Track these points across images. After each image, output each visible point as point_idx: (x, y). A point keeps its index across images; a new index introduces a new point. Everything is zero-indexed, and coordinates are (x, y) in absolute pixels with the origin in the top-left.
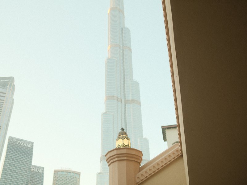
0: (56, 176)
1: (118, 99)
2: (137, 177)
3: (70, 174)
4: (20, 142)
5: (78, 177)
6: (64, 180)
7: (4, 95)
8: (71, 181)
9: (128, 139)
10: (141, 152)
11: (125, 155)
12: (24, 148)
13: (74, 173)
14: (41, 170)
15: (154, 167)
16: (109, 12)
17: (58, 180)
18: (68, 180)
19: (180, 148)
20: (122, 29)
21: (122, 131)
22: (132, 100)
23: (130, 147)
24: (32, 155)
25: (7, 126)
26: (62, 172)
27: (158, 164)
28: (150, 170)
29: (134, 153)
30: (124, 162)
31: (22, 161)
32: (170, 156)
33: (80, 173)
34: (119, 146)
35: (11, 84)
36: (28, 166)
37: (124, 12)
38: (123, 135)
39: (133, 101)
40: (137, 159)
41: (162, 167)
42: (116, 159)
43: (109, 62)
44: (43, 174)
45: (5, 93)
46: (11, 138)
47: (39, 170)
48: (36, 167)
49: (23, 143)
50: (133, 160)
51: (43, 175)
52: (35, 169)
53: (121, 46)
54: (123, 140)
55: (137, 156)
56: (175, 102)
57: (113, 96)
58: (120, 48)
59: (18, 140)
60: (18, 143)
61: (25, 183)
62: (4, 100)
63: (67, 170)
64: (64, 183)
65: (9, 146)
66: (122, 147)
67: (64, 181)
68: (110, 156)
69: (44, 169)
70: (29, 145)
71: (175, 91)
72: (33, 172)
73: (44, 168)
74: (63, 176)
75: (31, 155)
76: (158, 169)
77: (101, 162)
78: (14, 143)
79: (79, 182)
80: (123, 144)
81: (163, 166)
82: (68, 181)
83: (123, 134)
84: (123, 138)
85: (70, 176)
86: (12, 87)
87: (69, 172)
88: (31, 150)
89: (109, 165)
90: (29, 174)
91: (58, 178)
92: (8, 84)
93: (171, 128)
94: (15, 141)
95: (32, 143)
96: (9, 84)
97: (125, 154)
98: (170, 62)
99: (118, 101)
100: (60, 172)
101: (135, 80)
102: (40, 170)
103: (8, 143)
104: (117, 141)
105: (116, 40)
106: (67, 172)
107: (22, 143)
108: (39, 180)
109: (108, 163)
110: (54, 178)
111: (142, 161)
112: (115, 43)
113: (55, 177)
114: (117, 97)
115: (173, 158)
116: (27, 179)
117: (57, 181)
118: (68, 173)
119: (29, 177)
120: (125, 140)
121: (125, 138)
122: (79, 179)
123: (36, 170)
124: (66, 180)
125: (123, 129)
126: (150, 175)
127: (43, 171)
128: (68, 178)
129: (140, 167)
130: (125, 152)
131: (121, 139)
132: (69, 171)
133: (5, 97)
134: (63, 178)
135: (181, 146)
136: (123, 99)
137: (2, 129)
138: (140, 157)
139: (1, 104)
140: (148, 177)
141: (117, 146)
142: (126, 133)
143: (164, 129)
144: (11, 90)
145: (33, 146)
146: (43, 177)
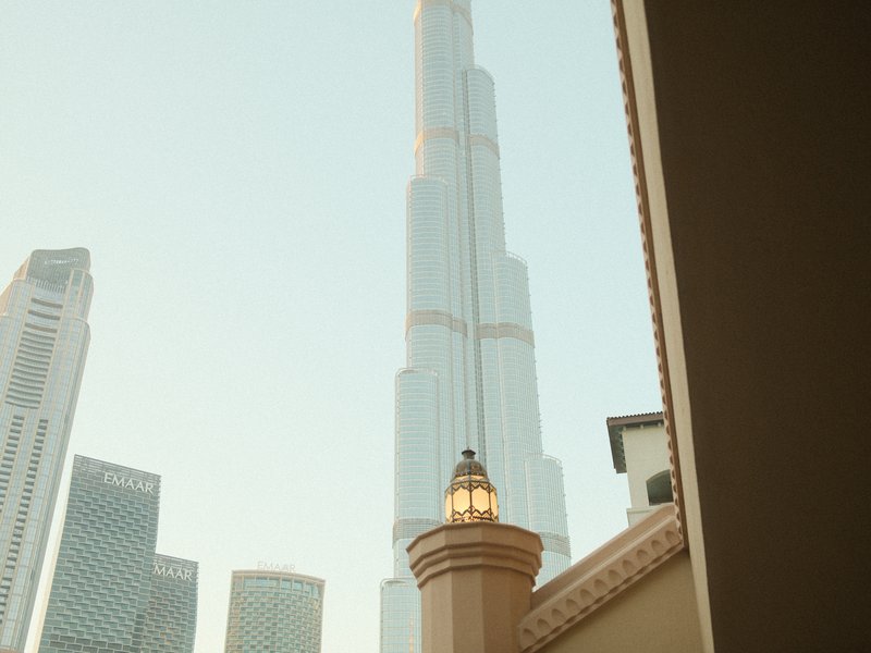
0: (239, 594)
1: (451, 322)
2: (521, 630)
3: (288, 584)
4: (112, 477)
5: (316, 596)
6: (267, 606)
7: (55, 312)
8: (292, 608)
9: (489, 489)
10: (536, 538)
11: (479, 549)
12: (127, 496)
13: (301, 582)
14: (186, 571)
15: (584, 592)
16: (418, 16)
17: (246, 605)
18: (280, 607)
19: (679, 524)
20: (465, 74)
21: (468, 460)
22: (501, 325)
23: (496, 517)
24: (156, 520)
25: (68, 420)
26: (258, 578)
27: (598, 582)
28: (570, 602)
29: (510, 540)
30: (477, 576)
31: (120, 540)
32: (641, 552)
33: (323, 581)
34: (457, 516)
35: (78, 274)
36: (142, 560)
37: (469, 13)
38: (470, 474)
39: (506, 330)
40: (523, 562)
41: (611, 591)
42: (446, 565)
43: (420, 193)
44: (195, 584)
45: (60, 307)
46: (82, 462)
47: (179, 573)
48: (169, 561)
49: (123, 480)
50: (506, 569)
51: (195, 590)
52: (167, 569)
53: (462, 133)
54: (471, 491)
55: (523, 551)
56: (660, 360)
57: (436, 313)
58: (458, 141)
59: (105, 467)
60: (106, 478)
61: (135, 618)
62: (55, 331)
64: (266, 624)
65: (76, 490)
66: (467, 521)
67: (269, 609)
68: (425, 552)
69: (196, 568)
70: (144, 485)
71: (658, 318)
72: (160, 577)
73: (196, 563)
74: (264, 594)
75: (151, 519)
76: (597, 601)
77: (394, 542)
78: (94, 478)
79: (321, 613)
80: (471, 507)
81: (616, 588)
82: (282, 611)
83: (471, 471)
84: (471, 485)
85: (287, 592)
86: (82, 283)
87: (284, 580)
88: (152, 502)
89: (421, 586)
90: (147, 585)
91: (245, 598)
92: (70, 272)
93: (642, 427)
94: (98, 473)
95: (156, 479)
96: (72, 273)
97: (478, 545)
98: (640, 212)
99: (451, 328)
100: (253, 578)
101: (511, 256)
102: (183, 572)
103: (73, 478)
104: (449, 496)
105: (444, 114)
106: (277, 579)
107: (119, 479)
108: (180, 605)
109: (417, 575)
110: (232, 599)
111: (540, 571)
112: (441, 126)
113: (235, 595)
114: (450, 316)
115: (655, 561)
116: (140, 603)
117: (243, 609)
118: (282, 584)
119: (146, 597)
120: (480, 496)
121: (480, 484)
122: (321, 602)
123: (171, 571)
124: (275, 605)
125: (469, 453)
126: (568, 621)
127: (195, 574)
128: (283, 600)
129: (535, 589)
130: (480, 540)
131: (464, 488)
132: (285, 574)
133: (58, 318)
134: (265, 600)
135: (682, 516)
136: (470, 323)
137: (50, 431)
138: (532, 554)
139: (44, 344)
140: (563, 629)
141: (448, 514)
142: (481, 468)
143: (618, 428)
144: (79, 296)
145: (157, 488)
146: (195, 595)
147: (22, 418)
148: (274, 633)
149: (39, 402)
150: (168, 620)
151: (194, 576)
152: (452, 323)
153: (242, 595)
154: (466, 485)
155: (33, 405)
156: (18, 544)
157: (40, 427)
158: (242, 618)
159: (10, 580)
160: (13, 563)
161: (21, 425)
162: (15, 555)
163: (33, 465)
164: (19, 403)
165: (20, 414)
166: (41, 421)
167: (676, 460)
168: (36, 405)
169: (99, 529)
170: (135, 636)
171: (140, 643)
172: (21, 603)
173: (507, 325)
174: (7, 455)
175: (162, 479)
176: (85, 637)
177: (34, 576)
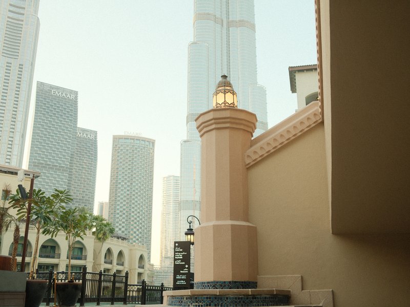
0: (116, 145)
2: (246, 156)
3: (138, 142)
4: (55, 92)
5: (151, 147)
6: (129, 151)
7: (21, 11)
8: (141, 152)
9: (233, 93)
10: (254, 115)
11: (228, 120)
12: (63, 101)
13: (144, 141)
15: (275, 140)
17: (120, 150)
18: (135, 152)
19: (320, 110)
21: (224, 80)
22: (240, 21)
23: (236, 106)
24: (77, 112)
25: (32, 65)
26: (125, 139)
27: (282, 136)
28: (268, 144)
29: (242, 116)
30: (227, 132)
31: (61, 121)
32: (302, 123)
33: (154, 141)
34: (218, 105)
36: (72, 130)
38: (225, 86)
39: (242, 23)
40: (248, 126)
41: (288, 140)
42: (213, 127)
44: (96, 141)
45: (24, 8)
46: (41, 85)
47: (89, 136)
48: (84, 130)
50: (240, 129)
51: (96, 143)
52: (83, 134)
54: (225, 94)
55: (248, 121)
57: (209, 14)
59: (52, 87)
60: (52, 92)
61: (70, 155)
62: (22, 21)
63: (133, 135)
64: (129, 159)
65: (39, 98)
66: (223, 107)
67: (130, 153)
68: (203, 121)
69: (96, 134)
70: (70, 96)
72: (80, 138)
73: (96, 132)
74: (128, 146)
75: (75, 112)
76: (281, 144)
77: (187, 123)
78: (47, 92)
80: (225, 101)
81: (290, 138)
83: (225, 85)
84: (225, 91)
85: (138, 145)
87: (137, 140)
88: (74, 103)
89: (201, 136)
90: (75, 141)
91: (119, 147)
93: (305, 71)
94: (48, 90)
95: (76, 93)
97: (228, 118)
99: (215, 22)
100: (122, 139)
102: (91, 136)
103: (37, 92)
104: (215, 96)
106: (134, 139)
107: (59, 93)
108: (90, 150)
109: (200, 132)
111: (255, 130)
113: (114, 146)
114: (215, 16)
115: (308, 127)
117: (118, 152)
118: (136, 142)
119: (74, 146)
120: (229, 95)
121: (229, 91)
122: (154, 150)
123: (85, 135)
124: (133, 151)
125: (225, 77)
126: (267, 152)
127: (96, 136)
128: (136, 148)
129: (252, 139)
130: (229, 116)
131: (222, 92)
132: (137, 137)
133: (24, 14)
134: (128, 148)
135: (322, 107)
136: (225, 20)
137: (24, 70)
138: (252, 123)
139: (18, 27)
140: (265, 155)
141: (214, 104)
142: (230, 84)
143: (294, 72)
144: (33, 3)
145: (76, 97)
146: (96, 146)
147: (11, 64)
148: (132, 163)
149: (18, 56)
150: (85, 156)
151: (96, 137)
152: (216, 19)
153: (118, 146)
154: (223, 91)
155: (15, 57)
156: (15, 122)
157: (20, 68)
158: (118, 156)
159: (13, 138)
160: (13, 130)
161: (10, 67)
162: (14, 127)
163: (18, 86)
164: (8, 56)
165: (9, 61)
166: (20, 65)
167: (321, 87)
168: (17, 57)
169: (51, 116)
170: (70, 163)
171: (73, 166)
172: (19, 148)
173: (243, 21)
174: (5, 81)
175: (78, 93)
176: (48, 163)
177: (23, 136)
